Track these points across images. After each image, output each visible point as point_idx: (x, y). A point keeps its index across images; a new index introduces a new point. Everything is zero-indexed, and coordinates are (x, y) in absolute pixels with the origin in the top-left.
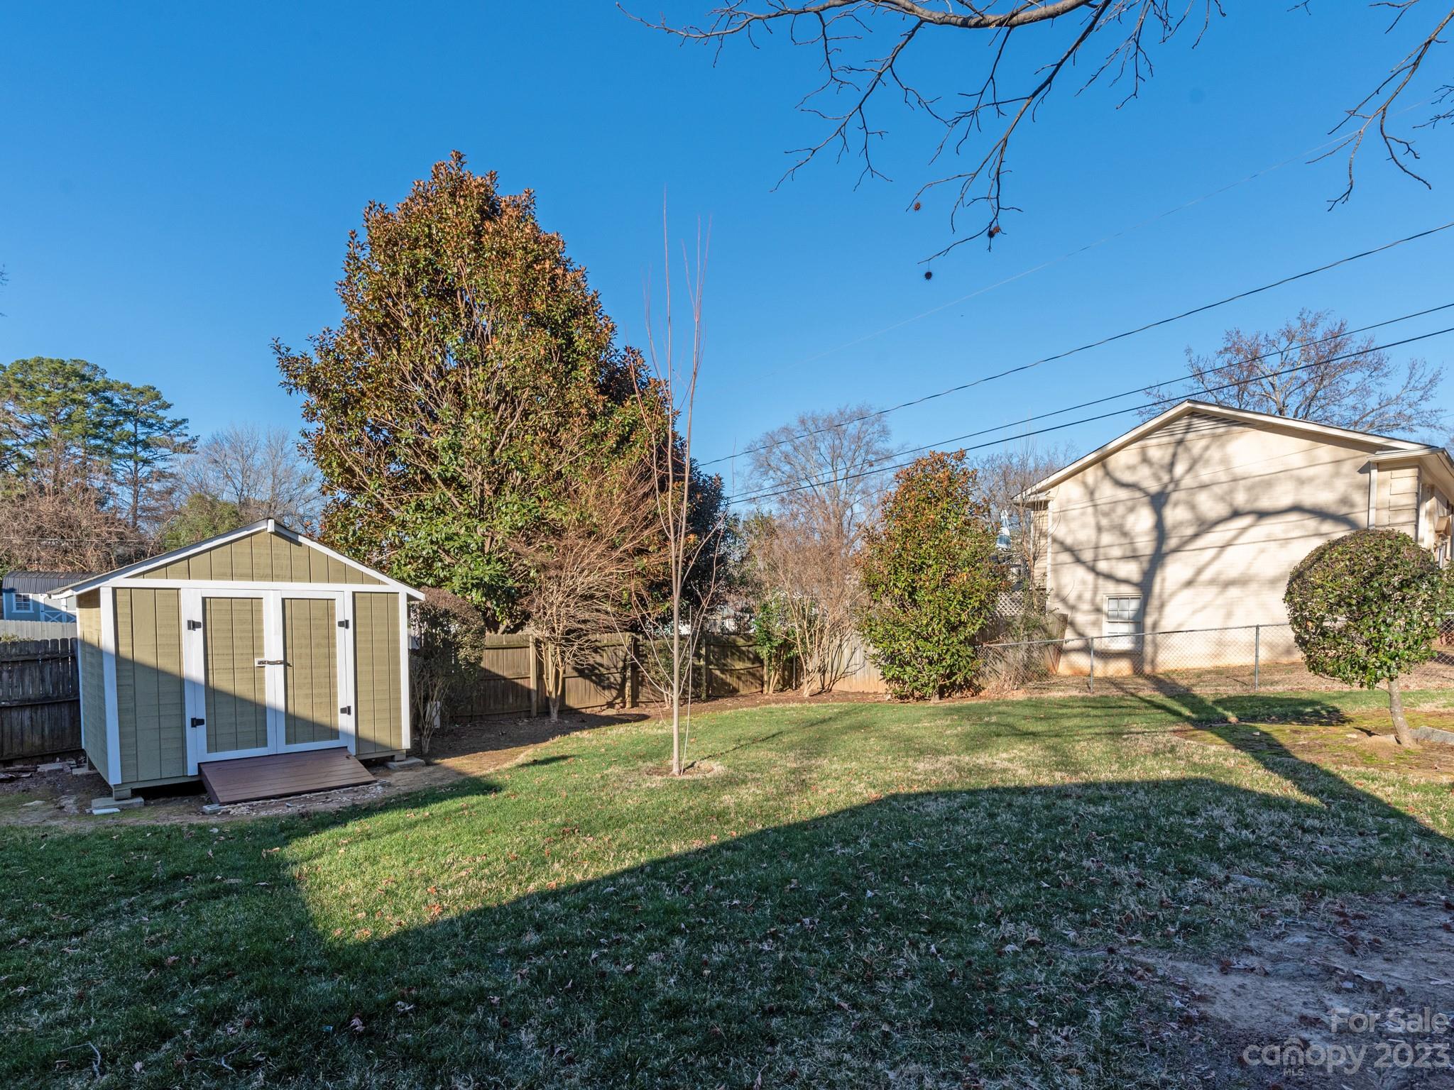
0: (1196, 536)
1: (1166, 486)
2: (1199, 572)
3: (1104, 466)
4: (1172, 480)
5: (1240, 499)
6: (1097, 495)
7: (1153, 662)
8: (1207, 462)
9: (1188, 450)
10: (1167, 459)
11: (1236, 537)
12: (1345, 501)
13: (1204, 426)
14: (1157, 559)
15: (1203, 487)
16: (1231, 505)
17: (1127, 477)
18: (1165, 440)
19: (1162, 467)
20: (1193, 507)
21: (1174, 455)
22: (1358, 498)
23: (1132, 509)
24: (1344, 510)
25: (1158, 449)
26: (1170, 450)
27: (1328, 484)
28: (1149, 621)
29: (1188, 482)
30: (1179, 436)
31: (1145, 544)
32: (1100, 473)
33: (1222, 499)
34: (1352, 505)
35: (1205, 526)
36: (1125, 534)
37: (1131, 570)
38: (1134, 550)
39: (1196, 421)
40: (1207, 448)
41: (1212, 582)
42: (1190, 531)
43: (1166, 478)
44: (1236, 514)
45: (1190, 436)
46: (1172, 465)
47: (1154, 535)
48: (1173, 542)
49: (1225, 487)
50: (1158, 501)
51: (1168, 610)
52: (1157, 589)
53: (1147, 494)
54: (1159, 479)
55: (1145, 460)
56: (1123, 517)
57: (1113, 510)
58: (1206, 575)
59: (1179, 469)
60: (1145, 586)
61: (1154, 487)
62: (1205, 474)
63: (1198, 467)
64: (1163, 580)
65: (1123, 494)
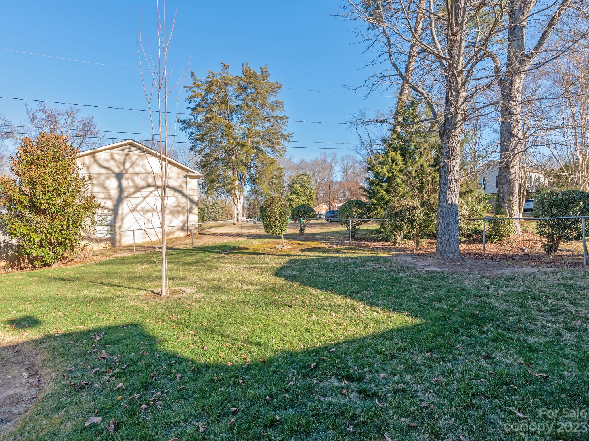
0: (135, 192)
1: (122, 171)
2: (137, 206)
3: (94, 157)
4: (124, 169)
5: (150, 180)
6: (91, 169)
7: (120, 242)
8: (137, 165)
9: (130, 158)
10: (122, 160)
11: (149, 194)
12: (181, 186)
13: (136, 151)
14: (120, 200)
15: (137, 174)
16: (147, 182)
17: (105, 164)
18: (121, 152)
19: (120, 163)
20: (133, 181)
21: (125, 159)
22: (184, 186)
23: (108, 178)
24: (180, 189)
25: (118, 155)
26: (123, 157)
27: (176, 180)
28: (118, 224)
29: (130, 170)
30: (126, 152)
31: (114, 193)
32: (92, 160)
33: (144, 179)
34: (183, 188)
35: (138, 189)
36: (105, 188)
37: (109, 204)
38: (110, 195)
39: (132, 148)
40: (137, 159)
41: (142, 210)
42: (132, 190)
43: (122, 168)
44: (149, 186)
45: (131, 153)
46: (124, 163)
47: (118, 190)
48: (125, 194)
49: (145, 175)
50: (119, 176)
51: (125, 221)
52: (120, 212)
53: (114, 173)
54: (119, 168)
55: (113, 158)
56: (104, 181)
57: (99, 177)
58: (139, 208)
59: (127, 165)
60: (115, 210)
61: (117, 170)
62: (137, 169)
63: (134, 166)
64: (123, 209)
65: (103, 171)
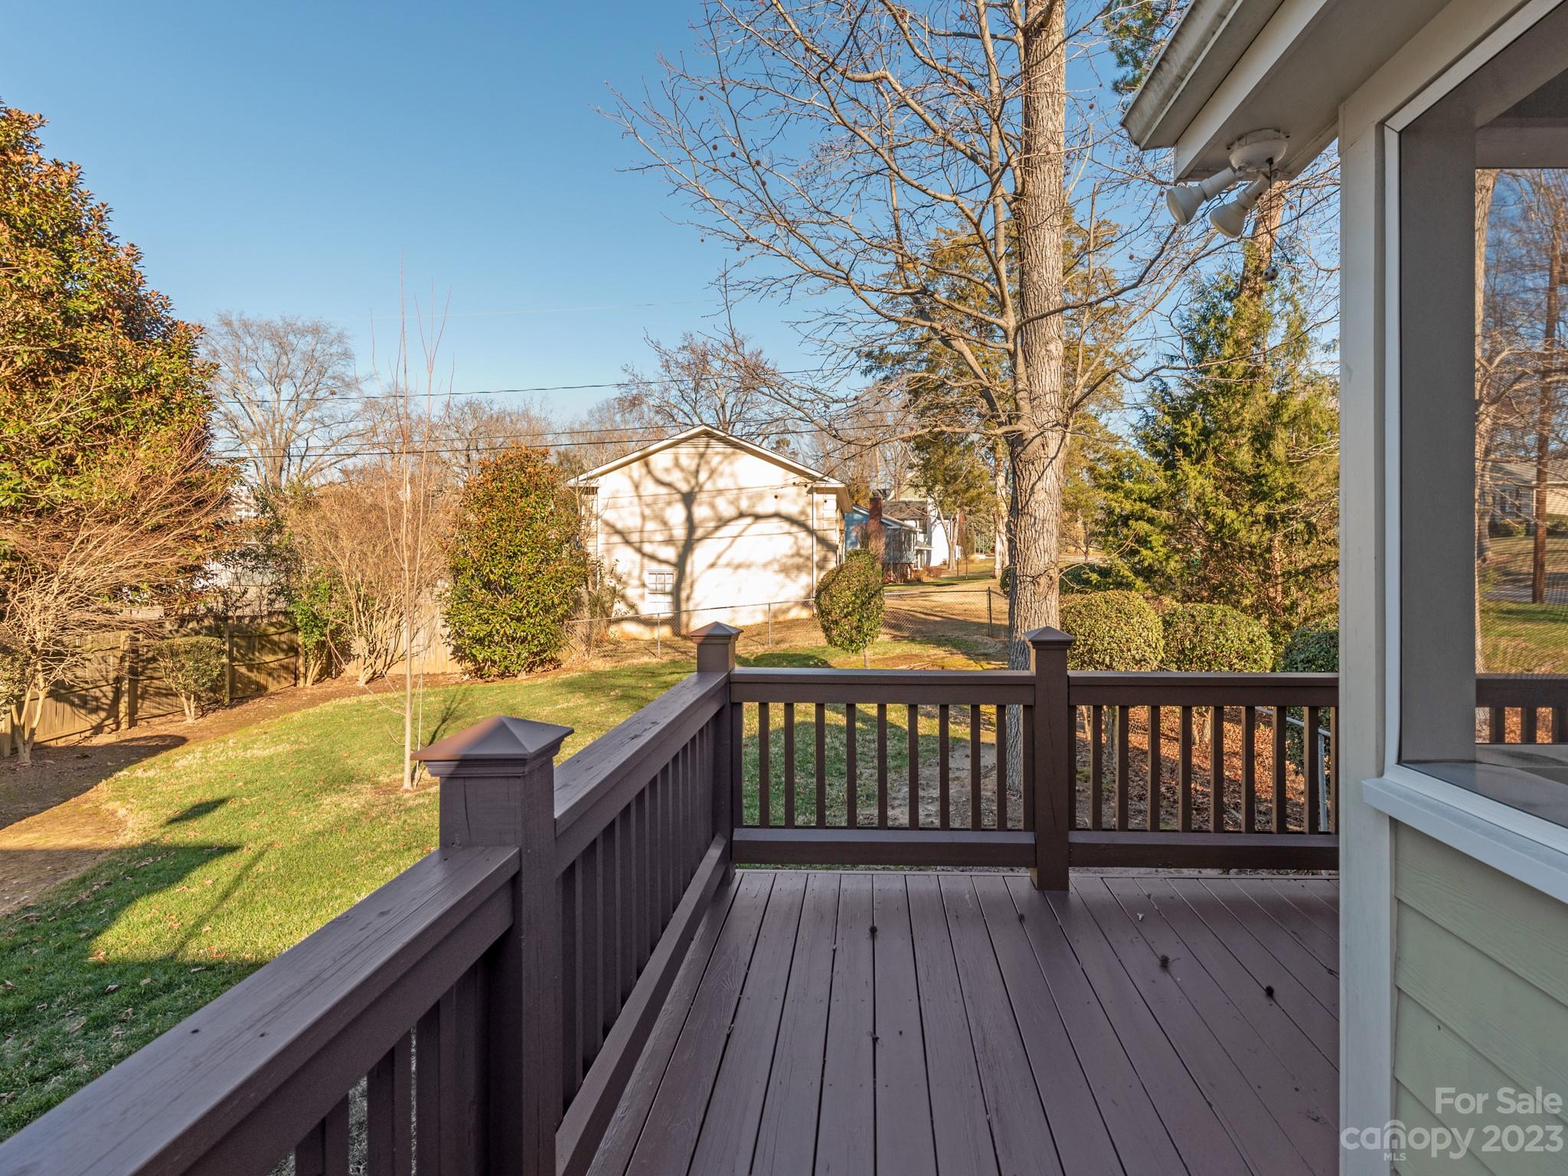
0: (717, 528)
1: (693, 488)
2: (719, 557)
3: (647, 465)
4: (697, 483)
5: (744, 505)
6: (641, 489)
7: (687, 626)
8: (722, 474)
9: (708, 463)
10: (693, 467)
11: (743, 531)
12: (803, 513)
13: (719, 447)
14: (688, 546)
15: (720, 492)
16: (738, 508)
17: (666, 478)
18: (692, 450)
19: (691, 473)
20: (713, 506)
21: (699, 465)
22: (809, 510)
23: (669, 503)
24: (803, 518)
25: (686, 455)
26: (696, 461)
27: (795, 502)
28: (684, 595)
29: (708, 486)
30: (702, 450)
31: (680, 533)
32: (644, 471)
33: (732, 503)
34: (807, 516)
35: (722, 522)
36: (665, 523)
37: (670, 553)
38: (671, 536)
39: (713, 442)
40: (721, 463)
41: (728, 565)
42: (712, 524)
43: (693, 482)
44: (741, 515)
45: (709, 451)
46: (697, 472)
47: (687, 525)
48: (699, 533)
49: (735, 492)
50: (688, 499)
51: (696, 587)
52: (688, 569)
53: (679, 492)
54: (688, 482)
55: (677, 464)
56: (662, 509)
57: (655, 503)
58: (722, 561)
59: (703, 476)
60: (680, 565)
61: (684, 488)
62: (721, 483)
63: (714, 476)
64: (693, 562)
65: (663, 490)
